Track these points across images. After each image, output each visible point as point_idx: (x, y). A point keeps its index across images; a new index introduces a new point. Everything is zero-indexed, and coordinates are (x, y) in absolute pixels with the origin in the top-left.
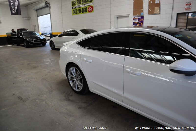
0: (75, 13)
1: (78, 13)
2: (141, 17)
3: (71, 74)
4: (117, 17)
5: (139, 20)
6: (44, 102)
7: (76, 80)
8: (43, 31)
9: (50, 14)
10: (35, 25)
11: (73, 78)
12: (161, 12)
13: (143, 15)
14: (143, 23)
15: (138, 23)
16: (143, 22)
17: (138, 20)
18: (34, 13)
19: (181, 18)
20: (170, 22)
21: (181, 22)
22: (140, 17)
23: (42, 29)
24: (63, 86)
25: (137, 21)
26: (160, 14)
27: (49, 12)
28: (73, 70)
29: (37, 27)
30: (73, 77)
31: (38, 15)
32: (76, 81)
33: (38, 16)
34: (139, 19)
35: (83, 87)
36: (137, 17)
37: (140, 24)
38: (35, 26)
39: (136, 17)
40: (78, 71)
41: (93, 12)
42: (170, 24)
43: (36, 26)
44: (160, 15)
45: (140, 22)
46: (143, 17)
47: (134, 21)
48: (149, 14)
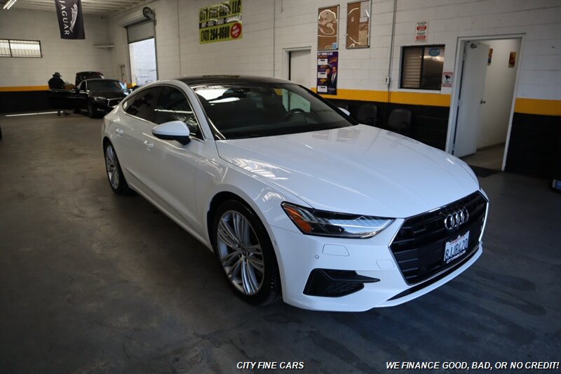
0: (205, 38)
1: (211, 39)
2: (334, 53)
3: (109, 158)
4: (290, 54)
5: (329, 61)
9: (153, 39)
10: (122, 64)
12: (373, 43)
13: (337, 49)
14: (337, 69)
15: (327, 67)
16: (336, 64)
17: (326, 60)
18: (121, 34)
19: (413, 58)
20: (388, 68)
21: (413, 67)
22: (331, 54)
25: (326, 62)
26: (369, 47)
27: (152, 34)
28: (110, 152)
29: (126, 68)
31: (130, 40)
33: (129, 43)
34: (329, 58)
36: (326, 54)
37: (331, 69)
38: (122, 66)
39: (323, 54)
41: (241, 38)
42: (388, 71)
44: (368, 49)
45: (331, 66)
46: (337, 52)
47: (320, 63)
48: (348, 47)
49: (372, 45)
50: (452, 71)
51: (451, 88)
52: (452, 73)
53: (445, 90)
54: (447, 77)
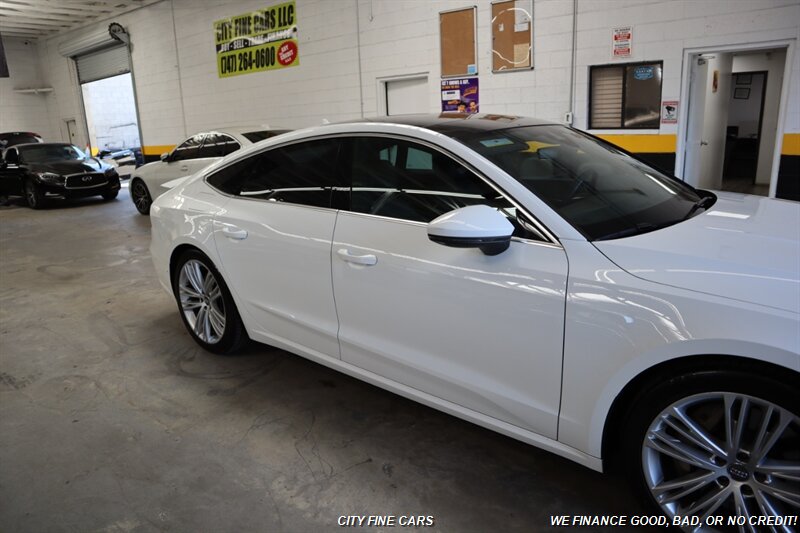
0: (229, 68)
1: (241, 69)
2: (470, 80)
3: (189, 286)
4: (386, 83)
5: (462, 94)
6: (92, 385)
7: (204, 304)
8: (105, 141)
9: (129, 74)
10: (69, 117)
11: (196, 300)
12: (538, 63)
13: (477, 74)
14: (476, 102)
15: (461, 103)
16: (475, 98)
17: (458, 92)
18: (64, 70)
19: (605, 82)
20: (568, 99)
21: (605, 97)
22: (466, 82)
23: (105, 134)
24: (164, 332)
25: (456, 96)
26: (533, 68)
27: (126, 66)
28: (192, 270)
29: (79, 125)
30: (195, 295)
31: (83, 78)
32: (205, 307)
33: (81, 82)
34: (462, 88)
35: (227, 325)
36: (457, 83)
37: (467, 105)
38: (70, 122)
39: (451, 83)
40: (209, 273)
41: (298, 64)
42: (568, 104)
43: (77, 120)
44: (532, 72)
45: (467, 101)
46: (477, 80)
47: (446, 97)
48: (495, 70)
49: (537, 64)
50: (677, 99)
51: (676, 125)
52: (676, 103)
53: (665, 129)
54: (669, 109)
